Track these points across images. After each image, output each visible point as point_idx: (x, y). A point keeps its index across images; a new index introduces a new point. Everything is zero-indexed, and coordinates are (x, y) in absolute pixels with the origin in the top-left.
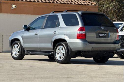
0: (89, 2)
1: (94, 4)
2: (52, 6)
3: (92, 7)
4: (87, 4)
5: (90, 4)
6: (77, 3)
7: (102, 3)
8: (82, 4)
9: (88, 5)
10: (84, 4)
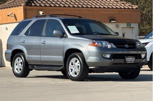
0: (130, 6)
1: (135, 7)
2: (86, 12)
3: (132, 11)
4: (127, 8)
5: (131, 8)
6: (115, 7)
7: (142, 6)
8: (121, 8)
9: (129, 8)
10: (123, 8)
